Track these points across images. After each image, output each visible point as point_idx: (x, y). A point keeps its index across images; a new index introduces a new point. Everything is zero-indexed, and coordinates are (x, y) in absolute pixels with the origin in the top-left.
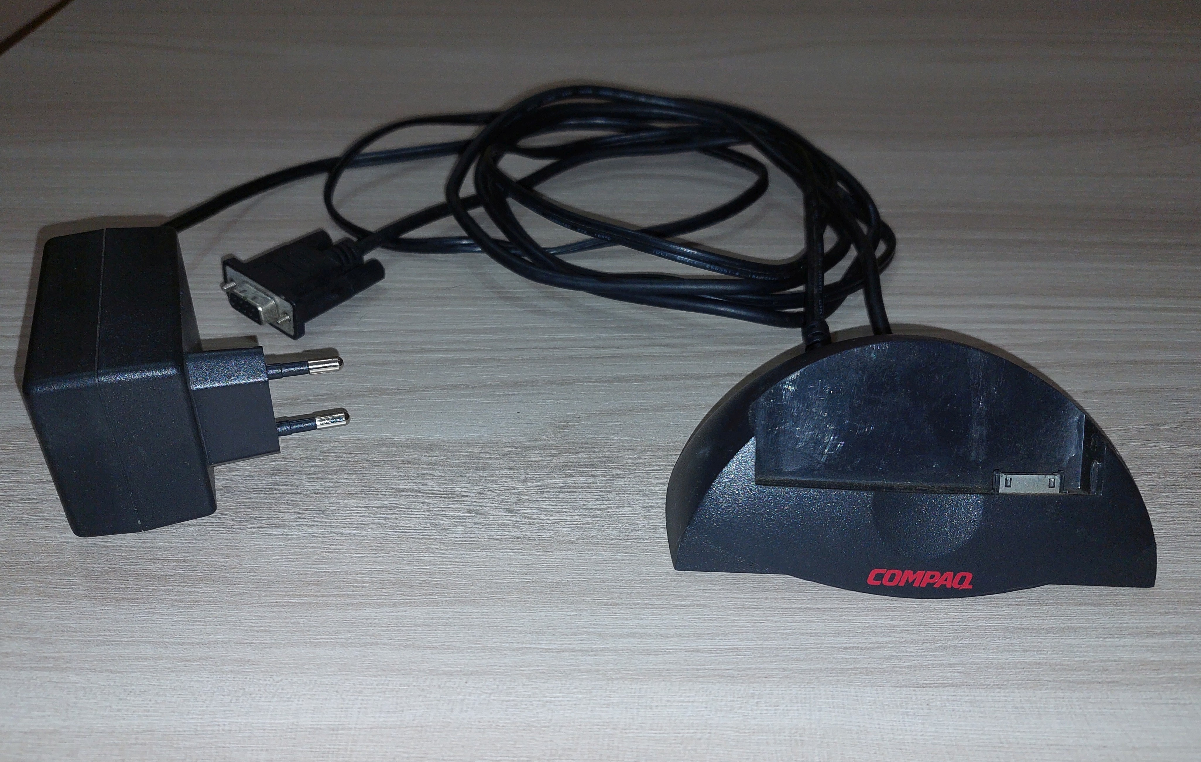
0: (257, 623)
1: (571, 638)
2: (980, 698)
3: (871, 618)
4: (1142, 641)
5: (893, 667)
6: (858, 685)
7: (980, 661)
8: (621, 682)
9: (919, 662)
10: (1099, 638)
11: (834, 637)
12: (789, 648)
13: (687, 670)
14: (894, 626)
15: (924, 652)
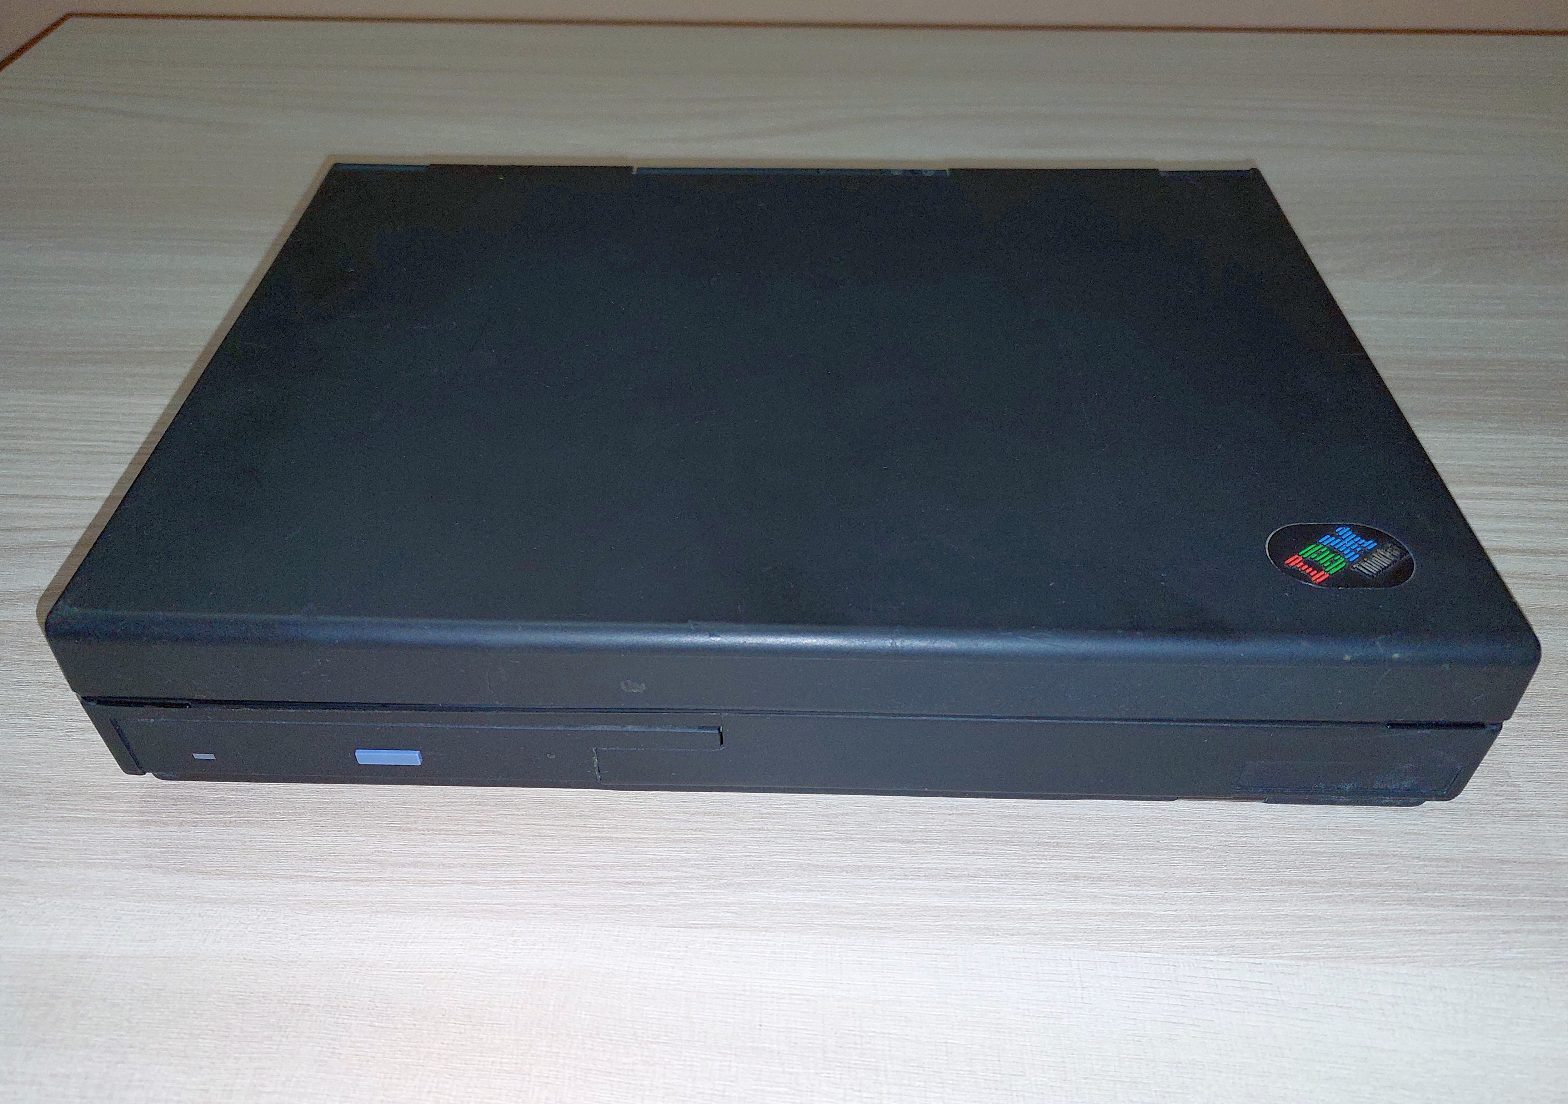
0: (37, 840)
1: (350, 866)
2: (742, 941)
3: (666, 849)
4: (937, 884)
5: (668, 905)
6: (625, 924)
7: (758, 900)
8: (385, 916)
9: (697, 900)
10: (891, 879)
11: (620, 870)
12: (570, 882)
13: (457, 903)
14: (686, 860)
15: (706, 889)
